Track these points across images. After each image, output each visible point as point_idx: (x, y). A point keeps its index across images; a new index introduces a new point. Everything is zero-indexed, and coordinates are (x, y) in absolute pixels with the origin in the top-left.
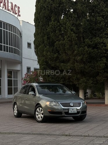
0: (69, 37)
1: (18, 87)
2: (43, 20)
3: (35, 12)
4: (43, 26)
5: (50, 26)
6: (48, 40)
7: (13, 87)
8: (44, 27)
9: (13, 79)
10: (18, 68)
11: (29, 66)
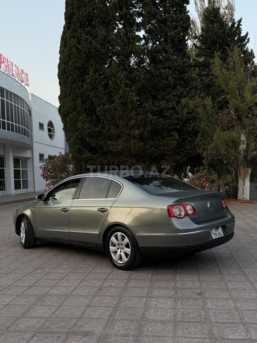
0: (121, 97)
1: (28, 179)
2: (74, 73)
3: (60, 63)
4: (73, 83)
5: (88, 80)
6: (83, 104)
7: (21, 179)
8: (75, 85)
9: (21, 169)
10: (28, 154)
11: (42, 152)
